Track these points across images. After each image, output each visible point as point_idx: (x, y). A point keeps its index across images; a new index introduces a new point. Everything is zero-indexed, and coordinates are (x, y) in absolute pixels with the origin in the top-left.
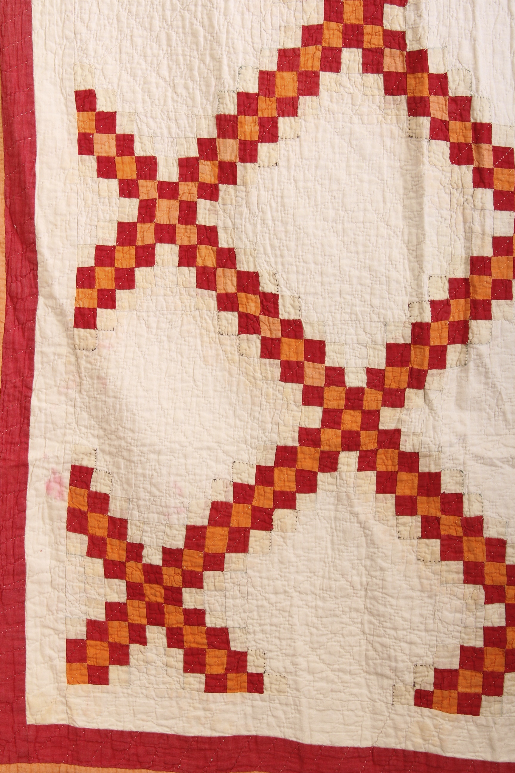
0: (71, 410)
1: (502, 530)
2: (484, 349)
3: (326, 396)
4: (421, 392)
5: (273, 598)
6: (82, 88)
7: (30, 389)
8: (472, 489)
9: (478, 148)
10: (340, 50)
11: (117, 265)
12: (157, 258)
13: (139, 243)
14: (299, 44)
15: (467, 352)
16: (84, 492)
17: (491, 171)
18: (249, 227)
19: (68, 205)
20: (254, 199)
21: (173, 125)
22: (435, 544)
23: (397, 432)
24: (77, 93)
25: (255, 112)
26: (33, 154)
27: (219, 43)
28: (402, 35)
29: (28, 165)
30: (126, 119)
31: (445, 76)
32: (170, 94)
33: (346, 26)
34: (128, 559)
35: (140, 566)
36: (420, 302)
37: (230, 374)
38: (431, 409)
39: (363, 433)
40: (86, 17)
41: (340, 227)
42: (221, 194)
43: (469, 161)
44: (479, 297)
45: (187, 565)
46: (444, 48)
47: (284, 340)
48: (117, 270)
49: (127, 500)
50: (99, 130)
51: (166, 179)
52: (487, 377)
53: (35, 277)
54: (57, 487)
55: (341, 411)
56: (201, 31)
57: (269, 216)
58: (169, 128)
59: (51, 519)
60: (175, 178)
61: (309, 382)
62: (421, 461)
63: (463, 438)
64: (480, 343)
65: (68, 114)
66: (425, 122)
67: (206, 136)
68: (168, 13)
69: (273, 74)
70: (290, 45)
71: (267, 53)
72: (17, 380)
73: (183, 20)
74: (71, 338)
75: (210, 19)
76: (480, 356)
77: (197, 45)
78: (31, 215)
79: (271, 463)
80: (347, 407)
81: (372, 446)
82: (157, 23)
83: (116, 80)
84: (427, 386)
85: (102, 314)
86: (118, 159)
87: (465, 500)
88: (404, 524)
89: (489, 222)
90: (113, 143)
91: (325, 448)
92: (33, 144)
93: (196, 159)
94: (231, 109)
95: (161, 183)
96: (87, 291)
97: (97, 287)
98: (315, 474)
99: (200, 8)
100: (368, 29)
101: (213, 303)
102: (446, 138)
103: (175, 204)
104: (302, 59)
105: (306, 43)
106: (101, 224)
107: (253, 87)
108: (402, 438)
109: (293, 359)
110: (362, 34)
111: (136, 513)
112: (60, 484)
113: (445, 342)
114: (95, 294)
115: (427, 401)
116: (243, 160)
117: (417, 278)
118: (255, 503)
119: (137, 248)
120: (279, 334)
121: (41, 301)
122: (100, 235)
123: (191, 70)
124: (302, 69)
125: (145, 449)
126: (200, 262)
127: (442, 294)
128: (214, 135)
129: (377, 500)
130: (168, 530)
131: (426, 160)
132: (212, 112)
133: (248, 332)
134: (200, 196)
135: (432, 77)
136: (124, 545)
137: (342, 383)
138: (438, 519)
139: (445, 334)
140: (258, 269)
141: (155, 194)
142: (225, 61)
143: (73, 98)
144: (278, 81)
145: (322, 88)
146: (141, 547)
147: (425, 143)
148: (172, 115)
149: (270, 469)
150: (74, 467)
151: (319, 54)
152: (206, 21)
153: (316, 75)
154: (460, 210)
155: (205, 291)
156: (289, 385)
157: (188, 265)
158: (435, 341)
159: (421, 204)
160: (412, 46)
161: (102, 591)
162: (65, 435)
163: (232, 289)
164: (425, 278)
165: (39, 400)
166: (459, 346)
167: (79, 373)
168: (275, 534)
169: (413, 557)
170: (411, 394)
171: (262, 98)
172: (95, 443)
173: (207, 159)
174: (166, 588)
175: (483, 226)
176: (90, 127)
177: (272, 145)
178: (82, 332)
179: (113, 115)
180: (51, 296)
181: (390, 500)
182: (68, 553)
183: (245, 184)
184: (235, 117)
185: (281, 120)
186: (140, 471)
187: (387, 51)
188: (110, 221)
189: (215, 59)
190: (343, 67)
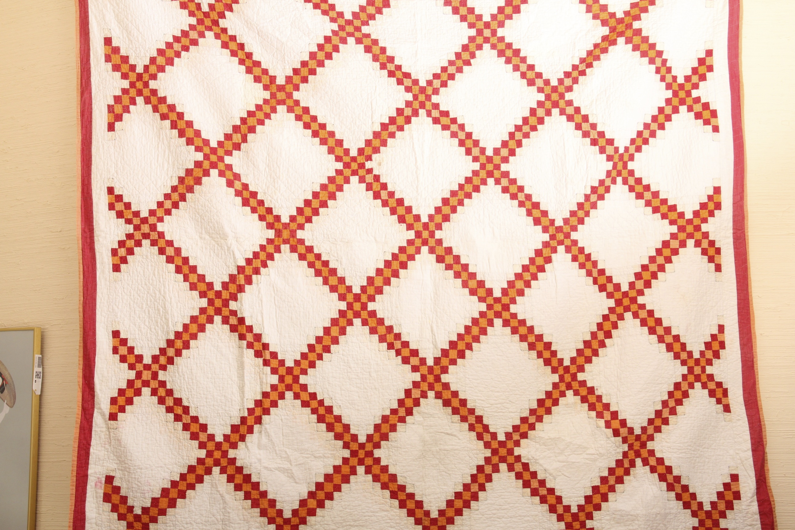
0: (106, 453)
1: (274, 496)
2: (267, 426)
3: (207, 445)
4: (244, 443)
5: (186, 526)
6: (115, 330)
7: (90, 445)
8: (263, 480)
9: (264, 352)
10: (213, 316)
11: (127, 396)
12: (142, 393)
13: (135, 387)
14: (198, 314)
15: (261, 428)
16: (110, 486)
17: (269, 360)
18: (179, 381)
19: (108, 373)
20: (180, 370)
21: (150, 343)
22: (249, 502)
23: (235, 459)
24: (113, 332)
25: (181, 338)
26: (95, 354)
27: (168, 314)
28: (236, 311)
29: (92, 359)
30: (131, 341)
31: (252, 326)
32: (149, 331)
33: (215, 308)
34: (128, 512)
35: (132, 515)
36: (243, 409)
37: (170, 437)
38: (248, 449)
39: (222, 460)
40: (117, 304)
41: (213, 381)
42: (168, 368)
43: (261, 356)
44: (265, 407)
45: (151, 514)
46: (251, 316)
47: (192, 424)
48: (126, 398)
49: (128, 488)
50: (121, 345)
51: (147, 363)
52: (269, 437)
53: (94, 401)
54: (99, 484)
55: (213, 451)
56: (161, 309)
57: (186, 377)
58: (148, 344)
59: (97, 497)
60: (150, 363)
61: (201, 440)
62: (244, 469)
63: (260, 460)
64: (266, 424)
65: (109, 339)
66: (245, 342)
67: (162, 347)
68: (149, 302)
69: (188, 324)
70: (195, 314)
71: (186, 317)
72: (84, 442)
73: (154, 305)
74: (107, 424)
75: (165, 305)
76: (266, 429)
77: (160, 314)
78: (93, 377)
79: (186, 472)
80: (216, 449)
81: (225, 464)
82: (144, 306)
83: (128, 327)
84: (246, 440)
85: (120, 415)
86: (128, 356)
87: (260, 484)
88: (237, 495)
89: (269, 379)
90: (126, 350)
91: (207, 465)
92: (95, 351)
93: (159, 355)
94: (172, 337)
95: (145, 365)
96: (114, 406)
97: (118, 404)
98: (203, 476)
99: (161, 301)
100: (224, 309)
101: (164, 410)
102: (253, 348)
103: (150, 372)
104: (199, 319)
105: (201, 314)
106: (121, 380)
107: (180, 329)
108: (237, 461)
109: (195, 431)
110: (221, 311)
111: (131, 493)
112: (101, 483)
113: (253, 424)
114: (118, 407)
115: (247, 447)
116: (176, 356)
117: (242, 399)
118: (179, 488)
119: (135, 389)
120: (190, 422)
121: (96, 410)
122: (120, 384)
123: (157, 323)
124: (199, 323)
125: (136, 468)
126: (159, 394)
127: (252, 406)
128: (166, 347)
129: (227, 485)
130: (144, 500)
131: (245, 356)
132: (165, 338)
133: (177, 421)
134: (160, 369)
135: (247, 326)
136: (126, 507)
137: (214, 440)
138: (250, 492)
139: (253, 421)
140: (182, 397)
141: (142, 369)
142: (170, 320)
143: (111, 333)
144: (190, 327)
145: (206, 330)
146: (133, 507)
147: (245, 350)
148: (150, 339)
149: (185, 474)
150: (106, 476)
151: (205, 317)
152: (163, 306)
153: (204, 325)
154: (258, 374)
155: (161, 406)
156: (193, 441)
157: (155, 396)
158: (249, 423)
159: (243, 372)
160: (239, 315)
161: (116, 526)
162: (103, 463)
163: (171, 404)
164: (245, 399)
165: (93, 449)
166: (258, 425)
167: (110, 438)
168: (187, 500)
169: (241, 507)
170: (240, 444)
171: (184, 333)
172: (115, 466)
173: (162, 355)
174: (143, 524)
175: (266, 380)
176: (117, 344)
177: (187, 350)
178: (112, 422)
179: (126, 339)
180: (100, 409)
181: (232, 485)
182: (103, 511)
183: (177, 365)
184: (174, 340)
185: (191, 341)
186: (133, 476)
187: (231, 317)
188: (124, 379)
189: (167, 320)
190: (215, 322)
